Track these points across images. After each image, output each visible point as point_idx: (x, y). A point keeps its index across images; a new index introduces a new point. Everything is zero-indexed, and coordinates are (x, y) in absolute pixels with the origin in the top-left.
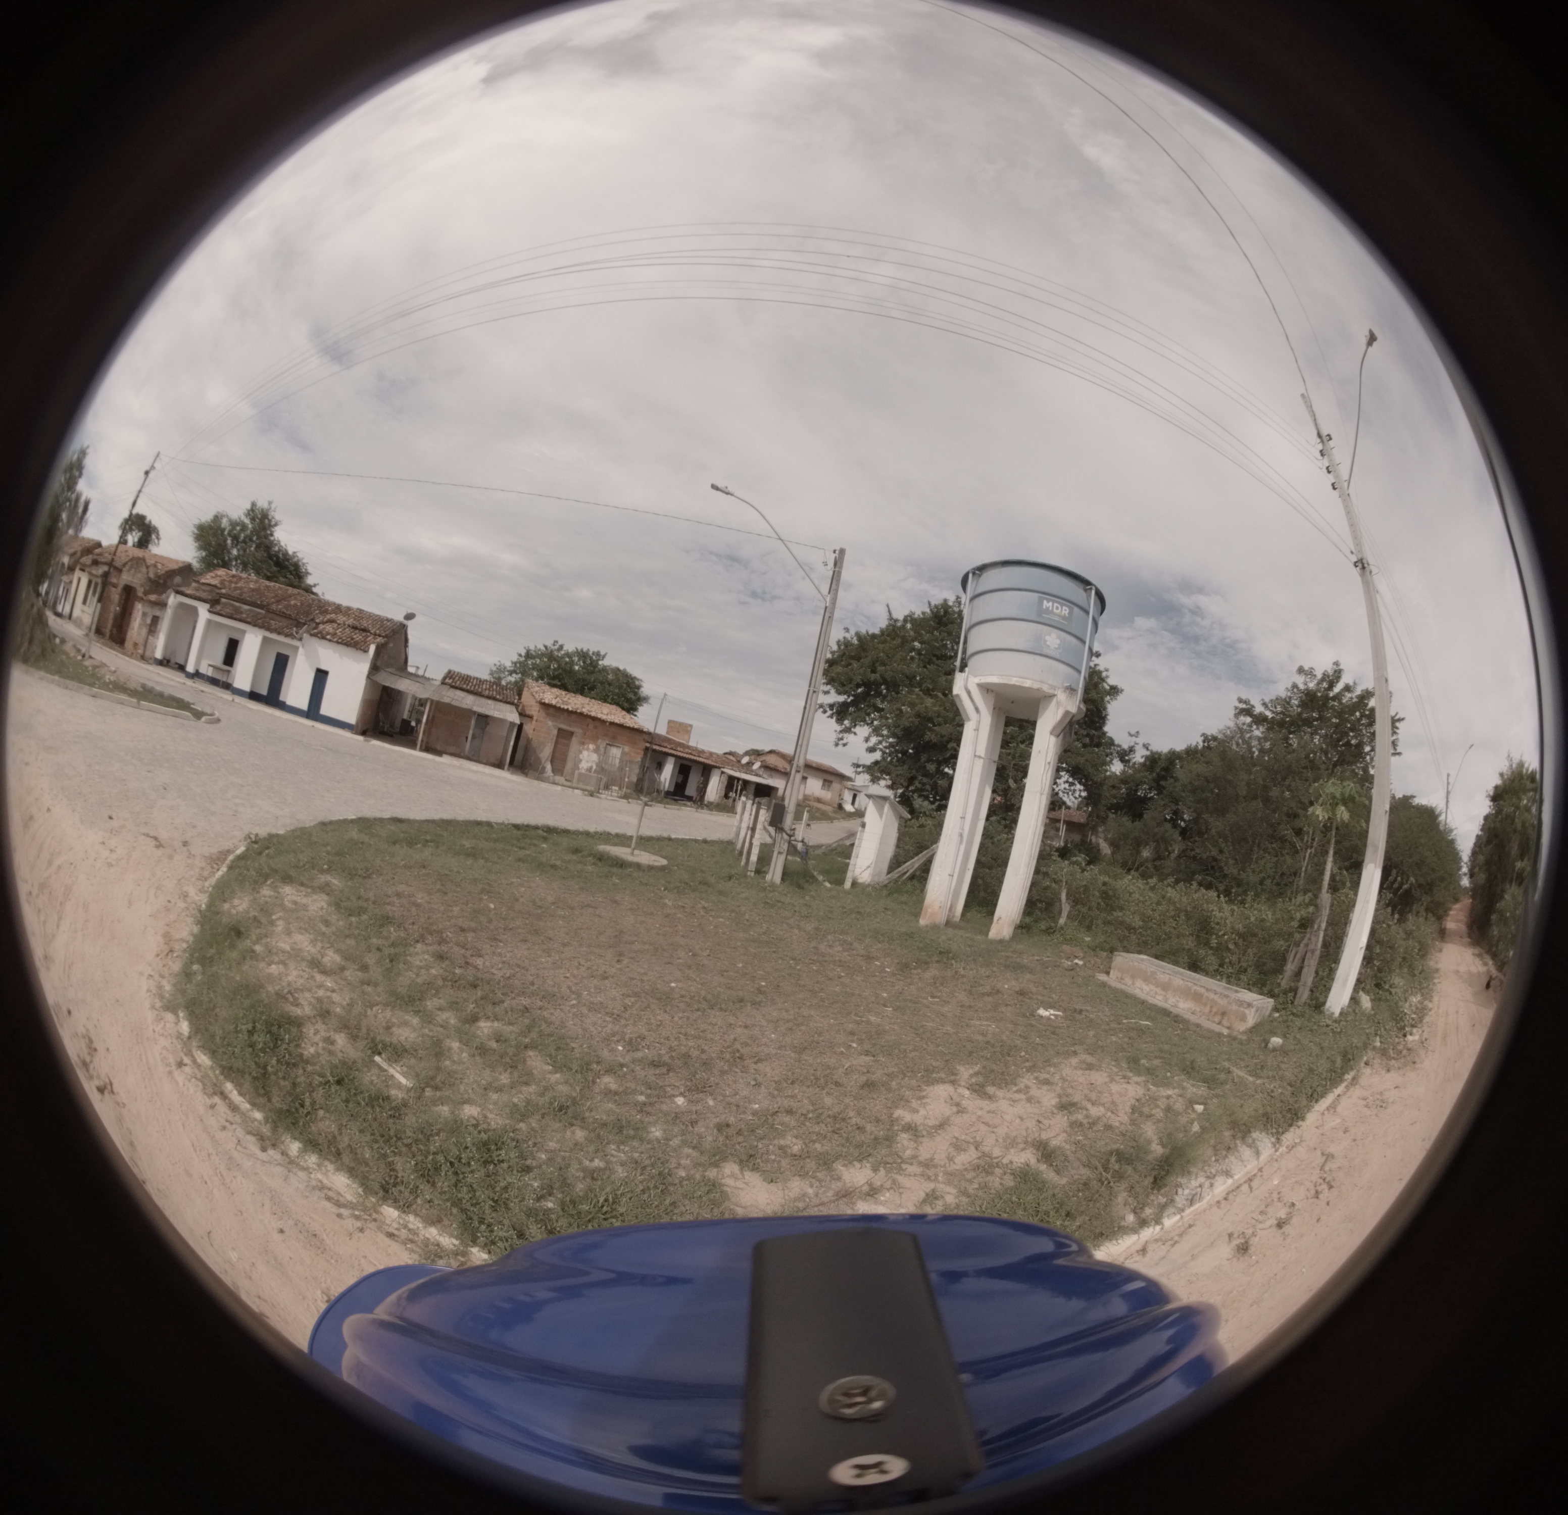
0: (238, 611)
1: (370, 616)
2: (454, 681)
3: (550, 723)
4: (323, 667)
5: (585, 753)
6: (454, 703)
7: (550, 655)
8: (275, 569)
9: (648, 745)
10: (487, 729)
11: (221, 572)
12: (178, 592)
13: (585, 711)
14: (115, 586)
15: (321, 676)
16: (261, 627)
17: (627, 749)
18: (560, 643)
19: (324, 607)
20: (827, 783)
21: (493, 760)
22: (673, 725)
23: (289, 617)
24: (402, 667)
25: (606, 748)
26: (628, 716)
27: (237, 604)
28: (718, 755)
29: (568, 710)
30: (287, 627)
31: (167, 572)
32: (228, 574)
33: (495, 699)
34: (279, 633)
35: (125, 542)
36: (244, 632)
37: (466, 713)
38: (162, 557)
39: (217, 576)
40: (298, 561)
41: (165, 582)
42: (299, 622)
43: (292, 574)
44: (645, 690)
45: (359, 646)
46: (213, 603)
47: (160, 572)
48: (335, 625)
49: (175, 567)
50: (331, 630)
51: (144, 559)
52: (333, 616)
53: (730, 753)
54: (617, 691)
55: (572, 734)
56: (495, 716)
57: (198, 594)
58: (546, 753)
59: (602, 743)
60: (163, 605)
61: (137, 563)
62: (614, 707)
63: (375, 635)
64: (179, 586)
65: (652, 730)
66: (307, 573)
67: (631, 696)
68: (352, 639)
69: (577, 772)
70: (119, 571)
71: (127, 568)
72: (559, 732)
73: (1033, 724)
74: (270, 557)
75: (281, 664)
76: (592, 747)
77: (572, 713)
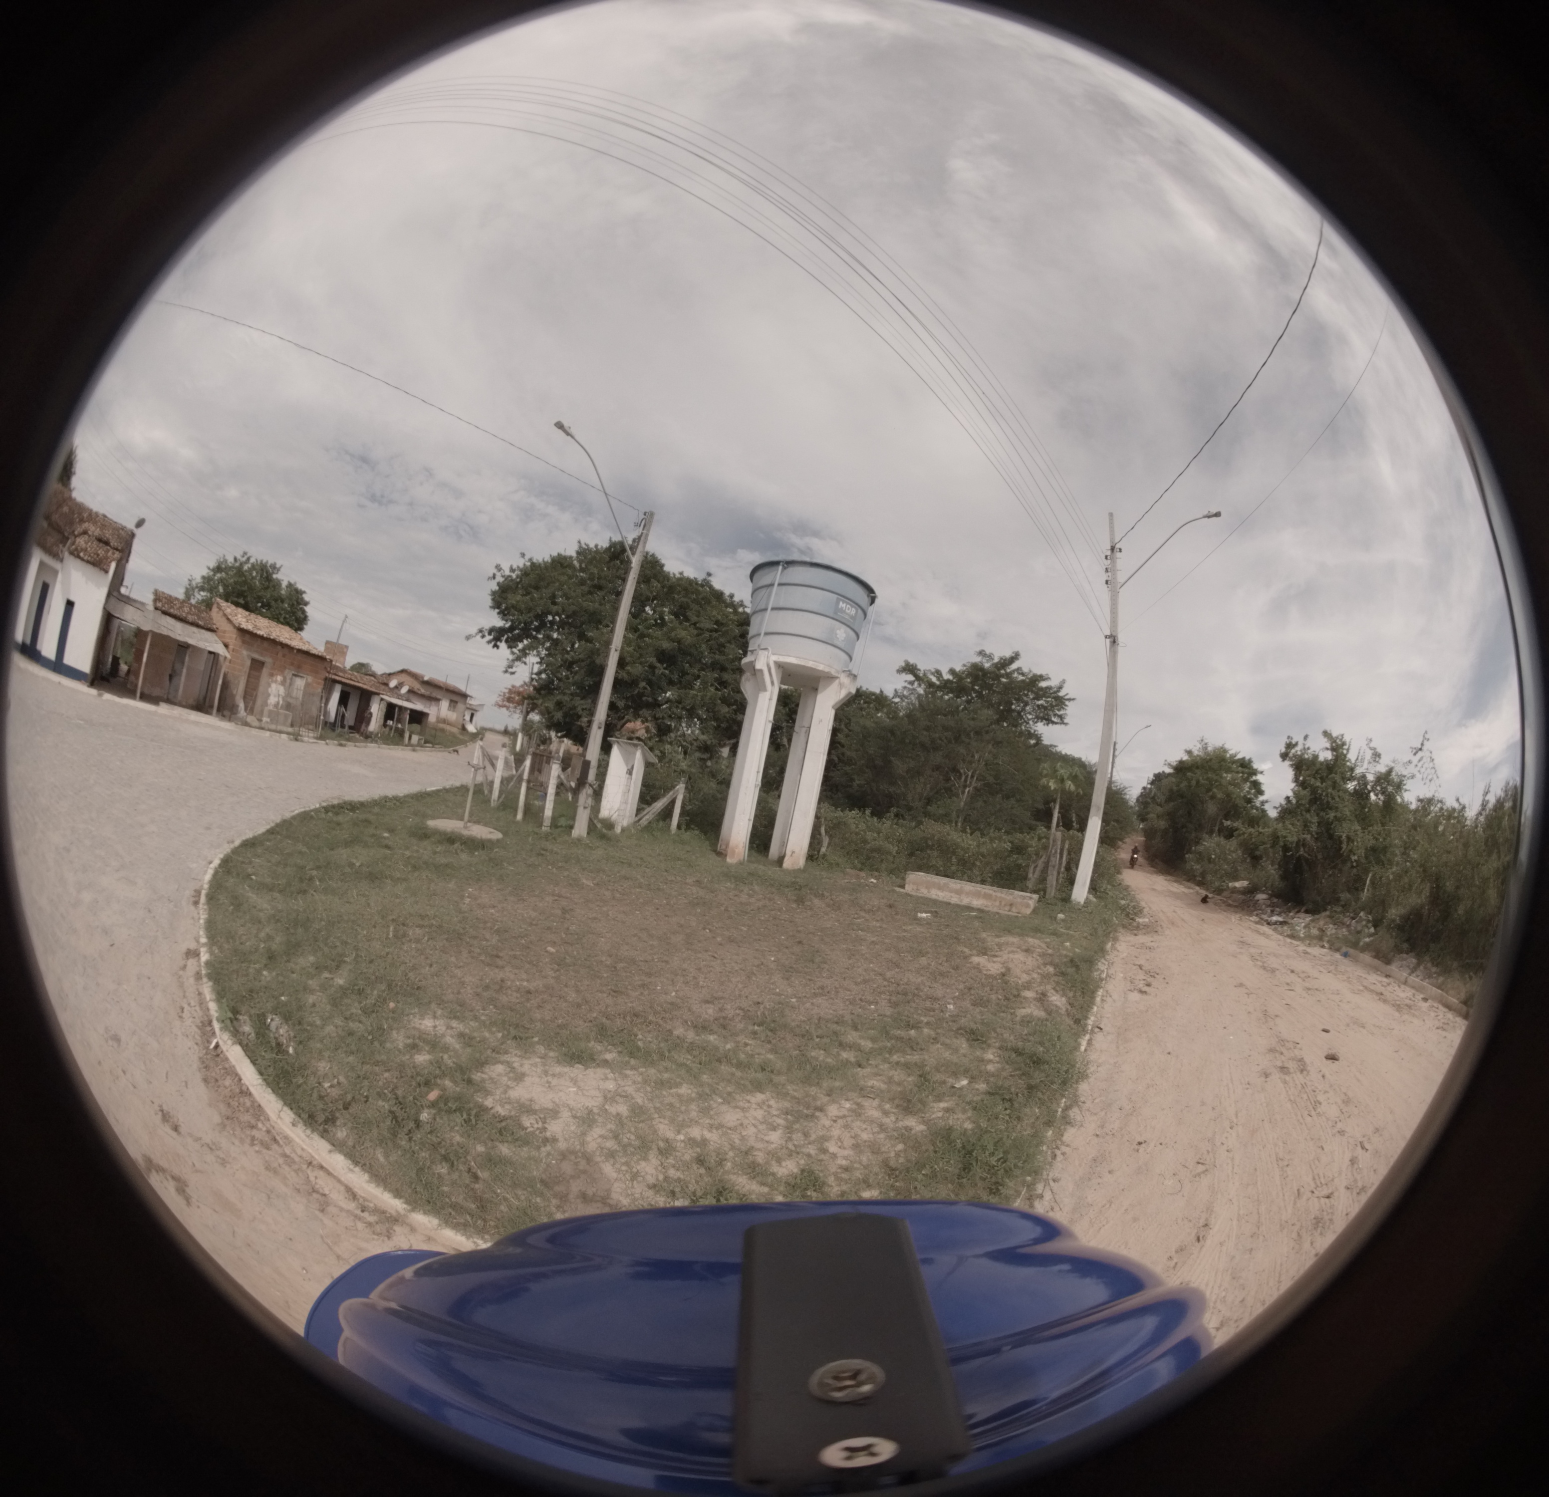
3: (245, 652)
4: (72, 598)
5: (274, 685)
9: (325, 672)
10: (188, 662)
13: (275, 636)
15: (69, 607)
16: (42, 546)
17: (310, 679)
20: (453, 704)
21: (191, 701)
23: (59, 530)
25: (291, 679)
29: (260, 635)
30: (56, 544)
33: (196, 626)
34: (50, 554)
45: (104, 567)
48: (87, 539)
50: (84, 546)
52: (87, 525)
54: (288, 609)
55: (262, 664)
58: (239, 689)
59: (289, 673)
63: (113, 548)
68: (97, 557)
69: (265, 709)
72: (252, 663)
75: (43, 597)
76: (279, 678)
77: (266, 639)
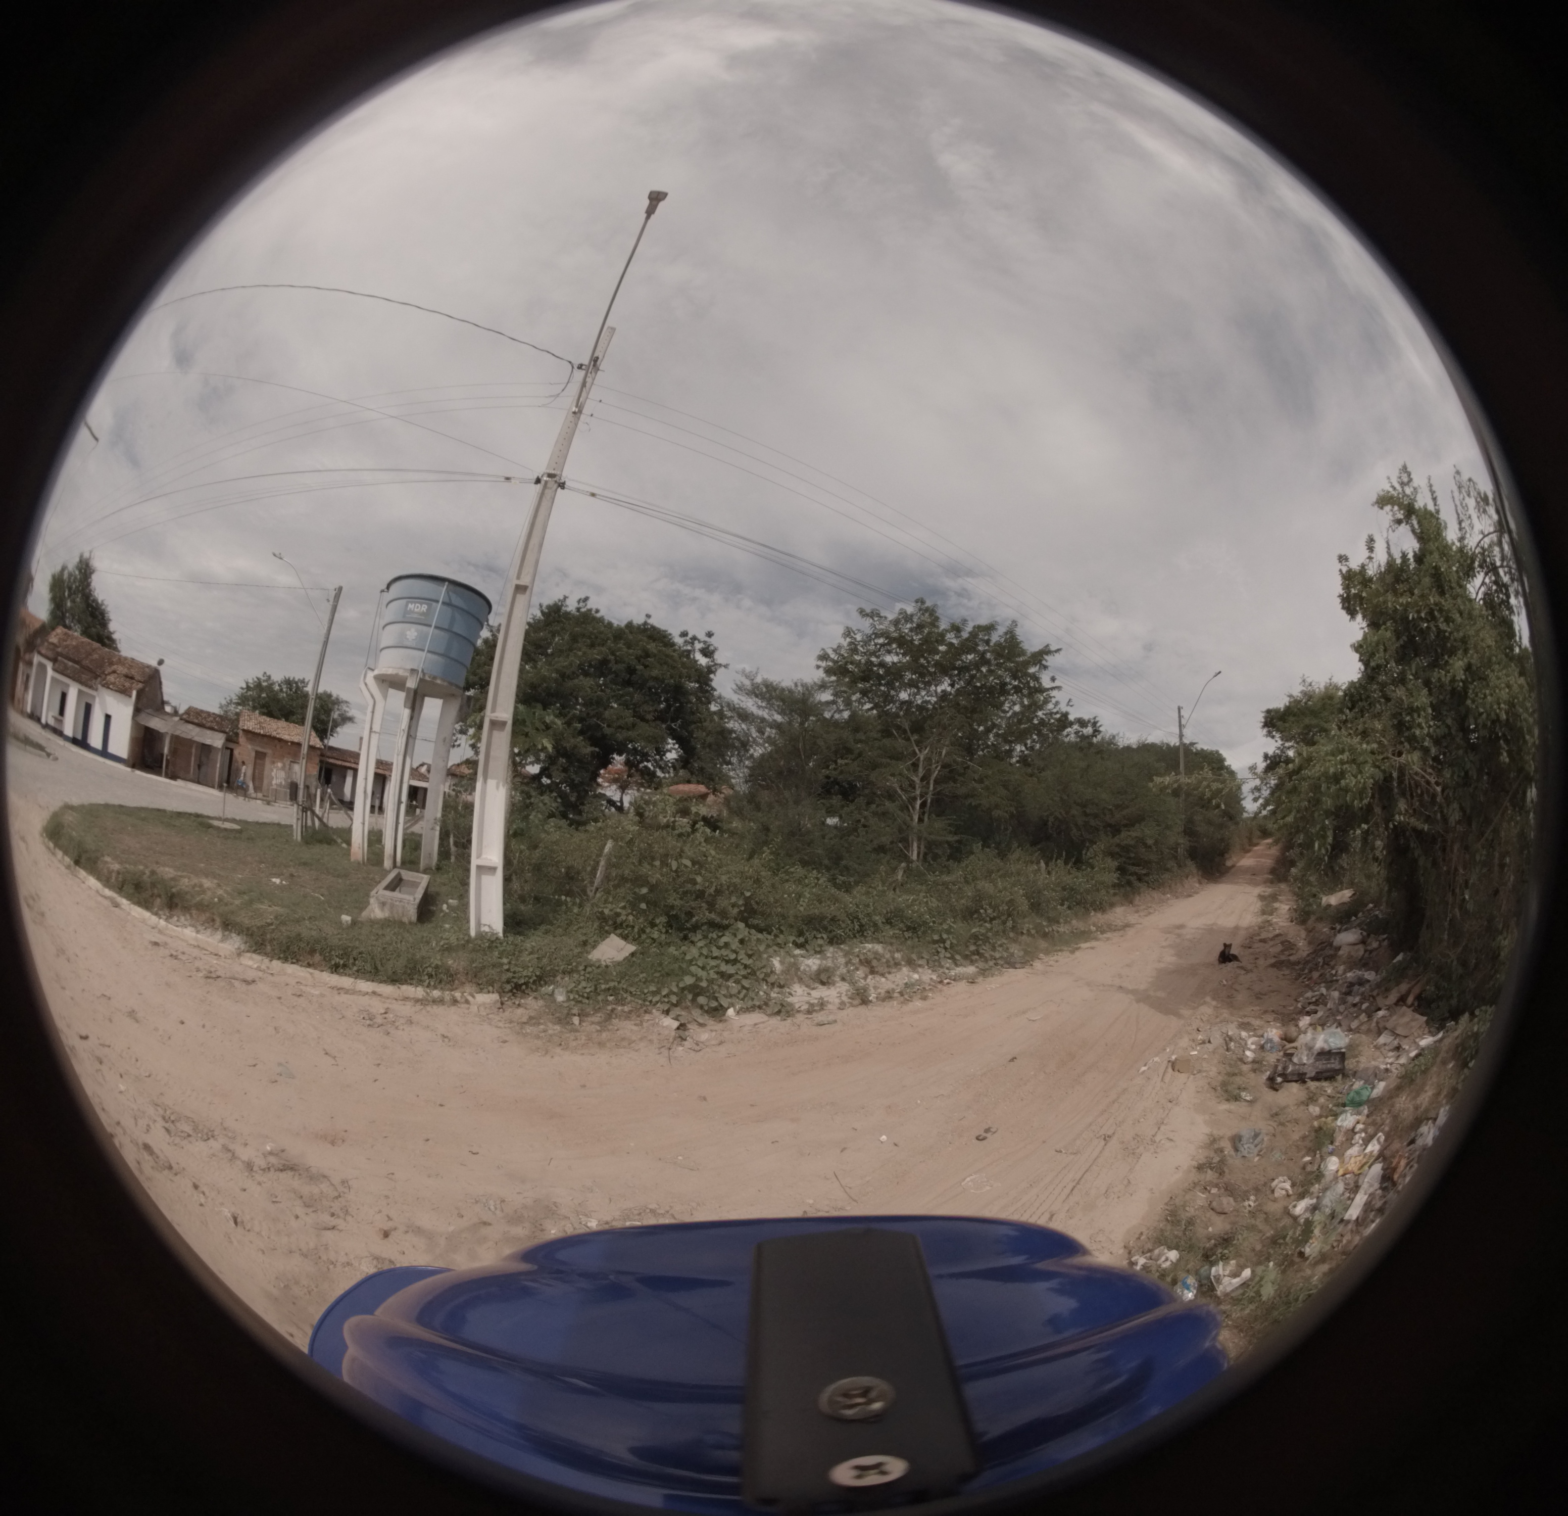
2: (189, 716)
3: (250, 747)
4: (109, 713)
5: (276, 770)
6: (184, 735)
7: (259, 687)
13: (274, 734)
15: (108, 719)
16: (79, 683)
18: (269, 675)
21: (212, 782)
24: (160, 708)
25: (289, 764)
29: (260, 735)
30: (91, 679)
33: (212, 729)
34: (87, 687)
37: (190, 743)
45: (127, 693)
47: (31, 632)
49: (38, 626)
50: (114, 682)
55: (265, 753)
56: (208, 742)
59: (287, 761)
63: (139, 682)
68: (125, 688)
69: (271, 788)
72: (256, 754)
75: (88, 710)
76: (280, 765)
77: (264, 736)
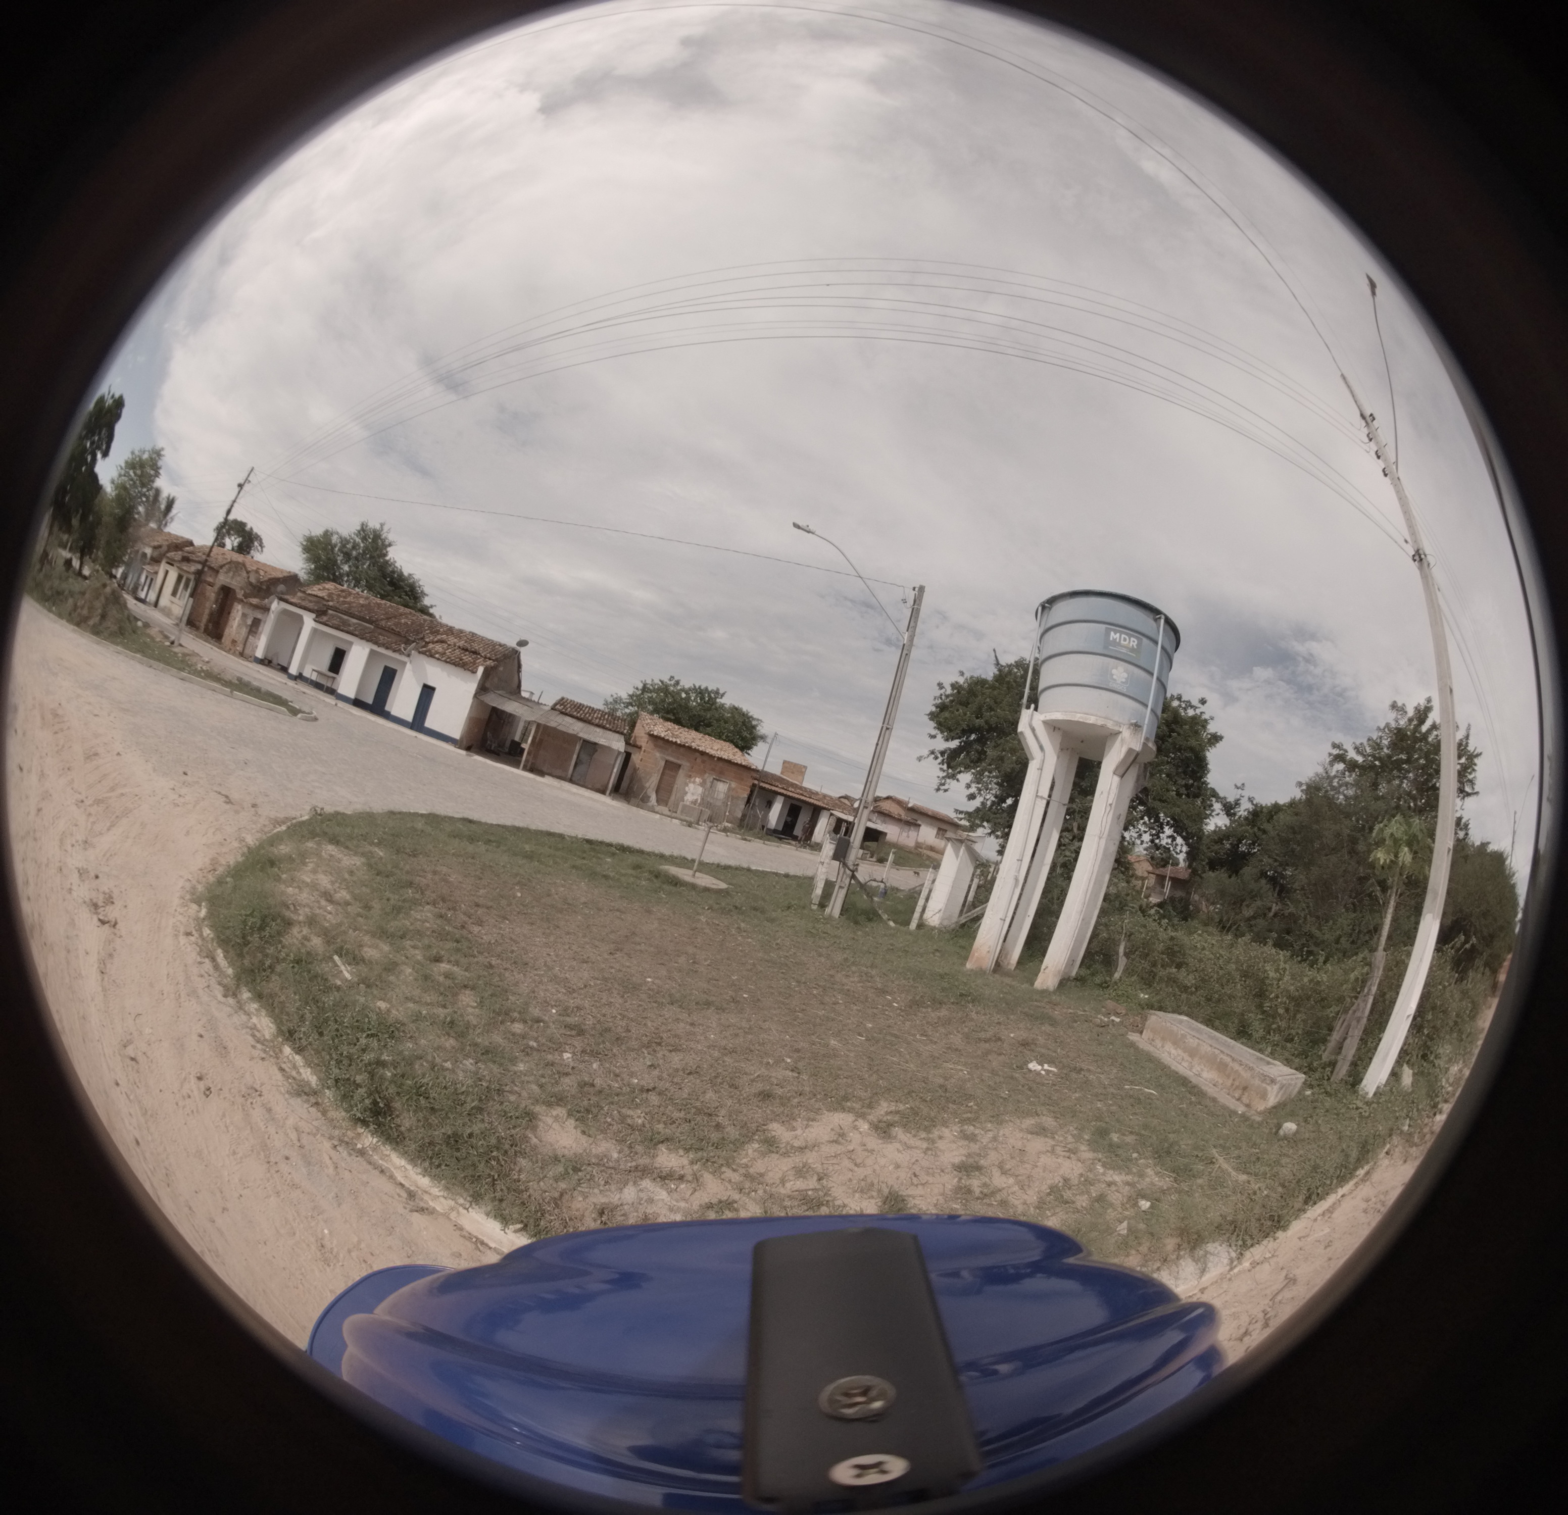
0: (345, 623)
1: (482, 640)
2: (564, 707)
3: (658, 755)
4: (431, 683)
5: (691, 786)
6: (561, 728)
7: (664, 689)
8: (389, 588)
9: (756, 782)
10: (596, 756)
11: (330, 586)
12: (281, 599)
13: (694, 745)
14: (211, 584)
15: (428, 692)
16: (368, 641)
17: (734, 785)
18: (676, 678)
19: (435, 627)
20: (941, 832)
21: (598, 786)
22: (788, 766)
23: (398, 634)
24: (515, 691)
25: (712, 783)
26: (739, 753)
27: (345, 617)
28: (831, 798)
29: (676, 743)
30: (396, 643)
31: (270, 579)
32: (336, 588)
33: (604, 727)
34: (387, 648)
35: (223, 545)
36: (351, 644)
37: (571, 739)
38: (265, 565)
39: (324, 589)
40: (414, 582)
41: (268, 588)
42: (408, 640)
43: (407, 595)
44: (762, 730)
45: (467, 667)
46: (320, 613)
47: (262, 579)
48: (445, 646)
49: (281, 576)
50: (441, 650)
51: (244, 565)
52: (444, 637)
53: (846, 797)
54: (732, 728)
55: (678, 766)
56: (601, 743)
57: (303, 603)
58: (652, 783)
59: (709, 778)
60: (266, 609)
61: (236, 568)
62: (728, 744)
63: (485, 658)
64: (283, 593)
65: (760, 768)
66: (424, 594)
67: (745, 734)
68: (461, 660)
69: (681, 803)
70: (217, 572)
71: (224, 569)
72: (666, 764)
73: (1099, 764)
74: (384, 576)
75: (389, 677)
76: (698, 780)
77: (680, 746)
